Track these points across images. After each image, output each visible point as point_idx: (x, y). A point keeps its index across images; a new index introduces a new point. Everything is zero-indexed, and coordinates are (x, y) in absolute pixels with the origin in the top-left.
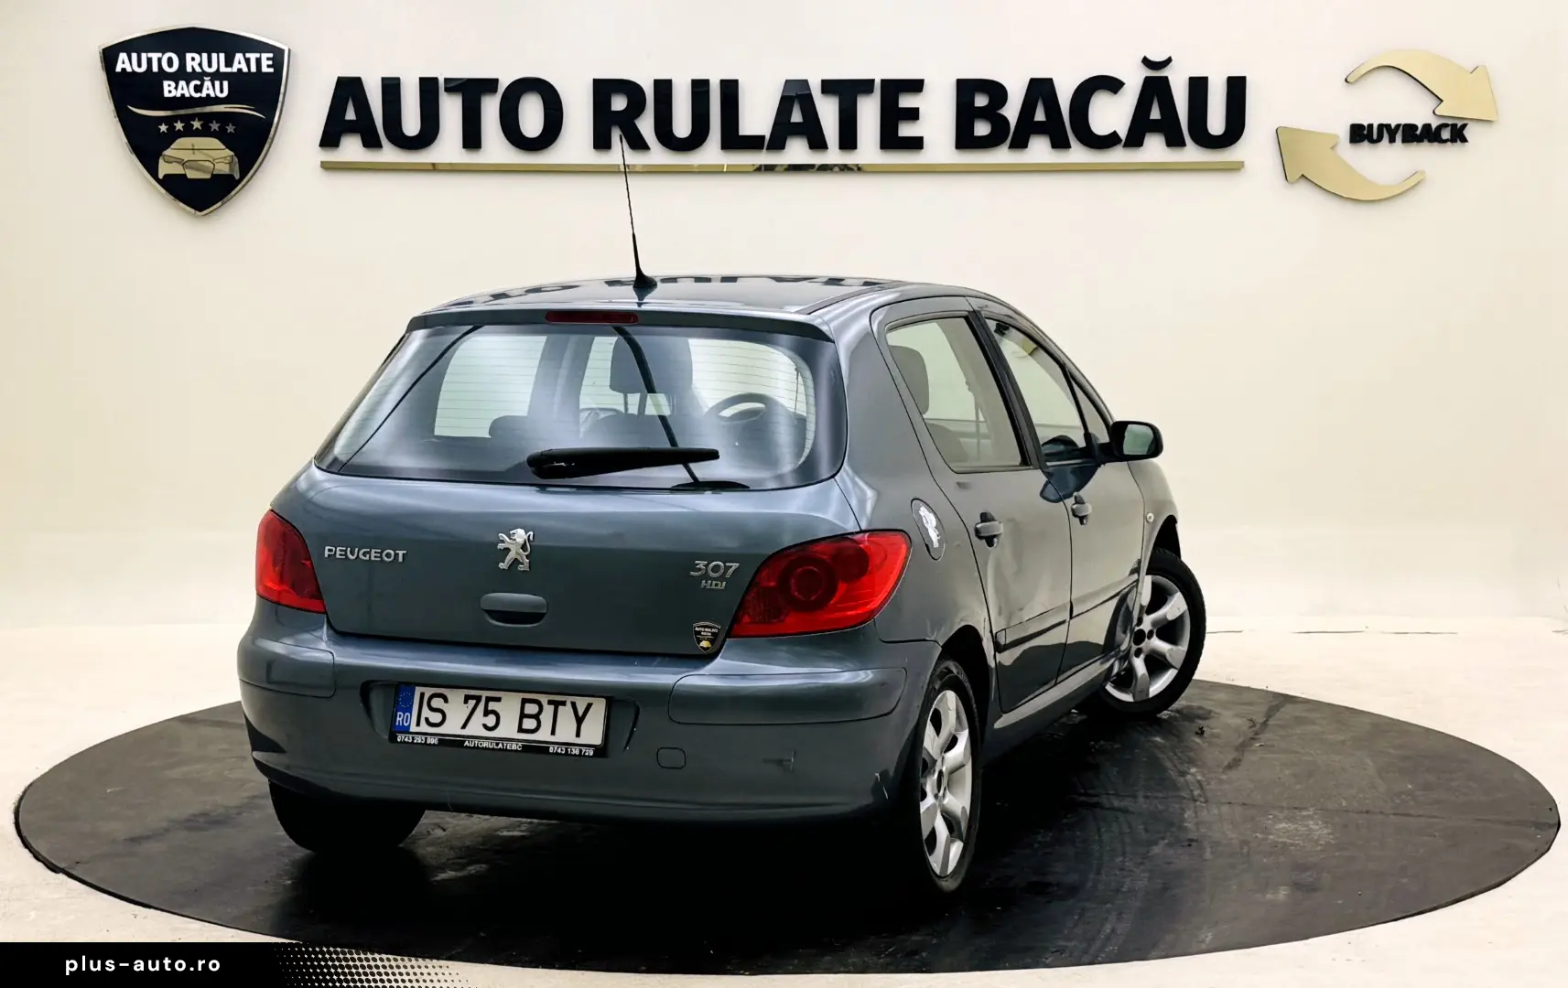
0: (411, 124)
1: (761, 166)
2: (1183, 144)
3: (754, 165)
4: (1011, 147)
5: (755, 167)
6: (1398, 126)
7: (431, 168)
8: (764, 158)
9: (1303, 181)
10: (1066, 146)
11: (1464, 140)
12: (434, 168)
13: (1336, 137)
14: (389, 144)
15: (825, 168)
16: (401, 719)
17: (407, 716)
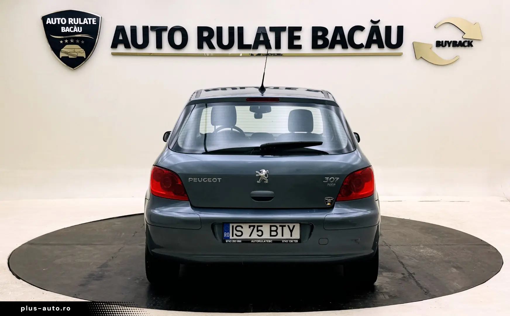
0: (140, 41)
2: (383, 47)
3: (248, 54)
4: (329, 48)
7: (146, 54)
8: (251, 52)
9: (421, 59)
10: (347, 48)
14: (133, 47)
15: (271, 55)
16: (226, 235)
17: (228, 234)
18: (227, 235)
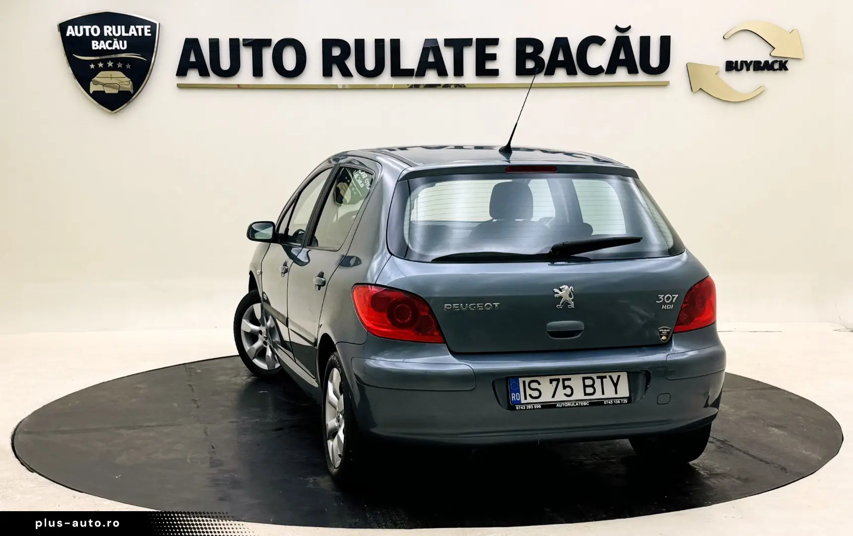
0: (225, 63)
1: (412, 85)
2: (637, 72)
3: (408, 85)
4: (546, 74)
5: (409, 86)
6: (751, 62)
7: (237, 87)
8: (414, 81)
9: (701, 92)
10: (575, 73)
11: (786, 69)
12: (239, 87)
13: (718, 67)
14: (213, 73)
15: (446, 86)
16: (514, 397)
17: (518, 395)
18: (516, 398)
